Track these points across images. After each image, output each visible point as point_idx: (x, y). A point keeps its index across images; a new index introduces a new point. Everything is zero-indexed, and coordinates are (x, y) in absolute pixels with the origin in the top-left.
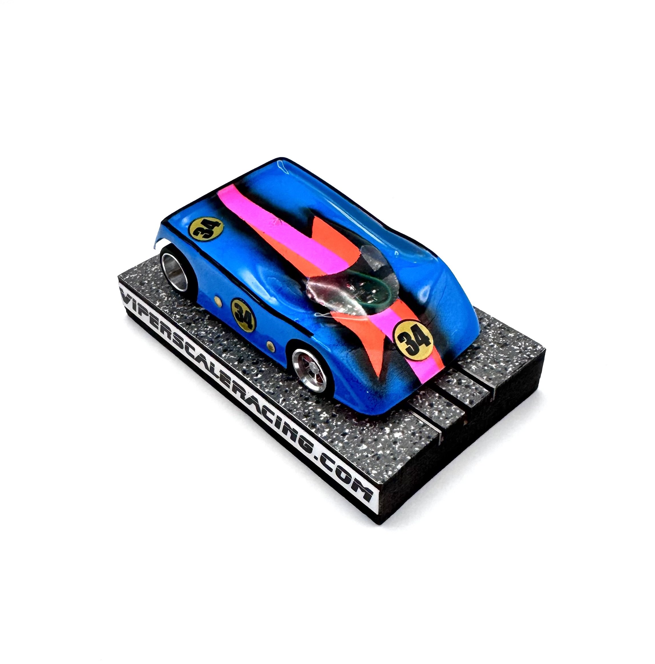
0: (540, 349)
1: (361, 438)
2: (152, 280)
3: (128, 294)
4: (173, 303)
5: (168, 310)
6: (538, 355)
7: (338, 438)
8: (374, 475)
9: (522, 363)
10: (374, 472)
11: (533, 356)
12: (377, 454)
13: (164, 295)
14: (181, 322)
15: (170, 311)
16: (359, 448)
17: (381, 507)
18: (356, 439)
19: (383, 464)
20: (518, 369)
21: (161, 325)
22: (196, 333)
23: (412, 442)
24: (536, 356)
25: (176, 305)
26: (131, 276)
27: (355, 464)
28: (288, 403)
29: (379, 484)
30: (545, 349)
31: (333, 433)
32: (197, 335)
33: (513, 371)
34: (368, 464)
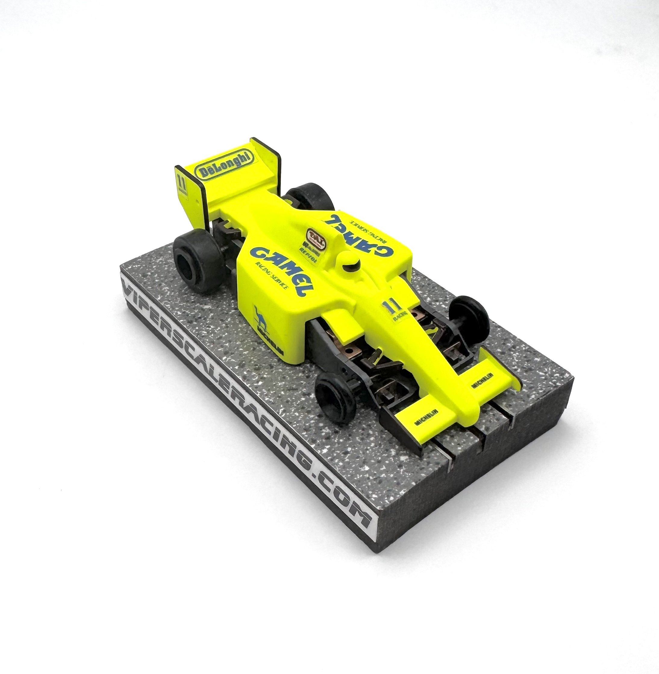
0: (568, 377)
1: (364, 458)
2: (156, 272)
3: (129, 286)
4: (176, 299)
5: (170, 306)
6: (566, 383)
7: (338, 457)
8: (374, 500)
9: (547, 391)
10: (374, 496)
11: (560, 384)
12: (379, 477)
13: (167, 289)
14: (182, 320)
15: (172, 307)
16: (360, 468)
17: (379, 535)
18: (358, 459)
19: (385, 488)
20: (542, 397)
21: (161, 321)
22: (196, 332)
23: (418, 467)
24: (563, 384)
25: (179, 301)
26: (134, 266)
27: (354, 486)
28: (288, 414)
29: (378, 509)
30: (573, 378)
31: (334, 451)
32: (198, 334)
33: (535, 398)
34: (368, 486)
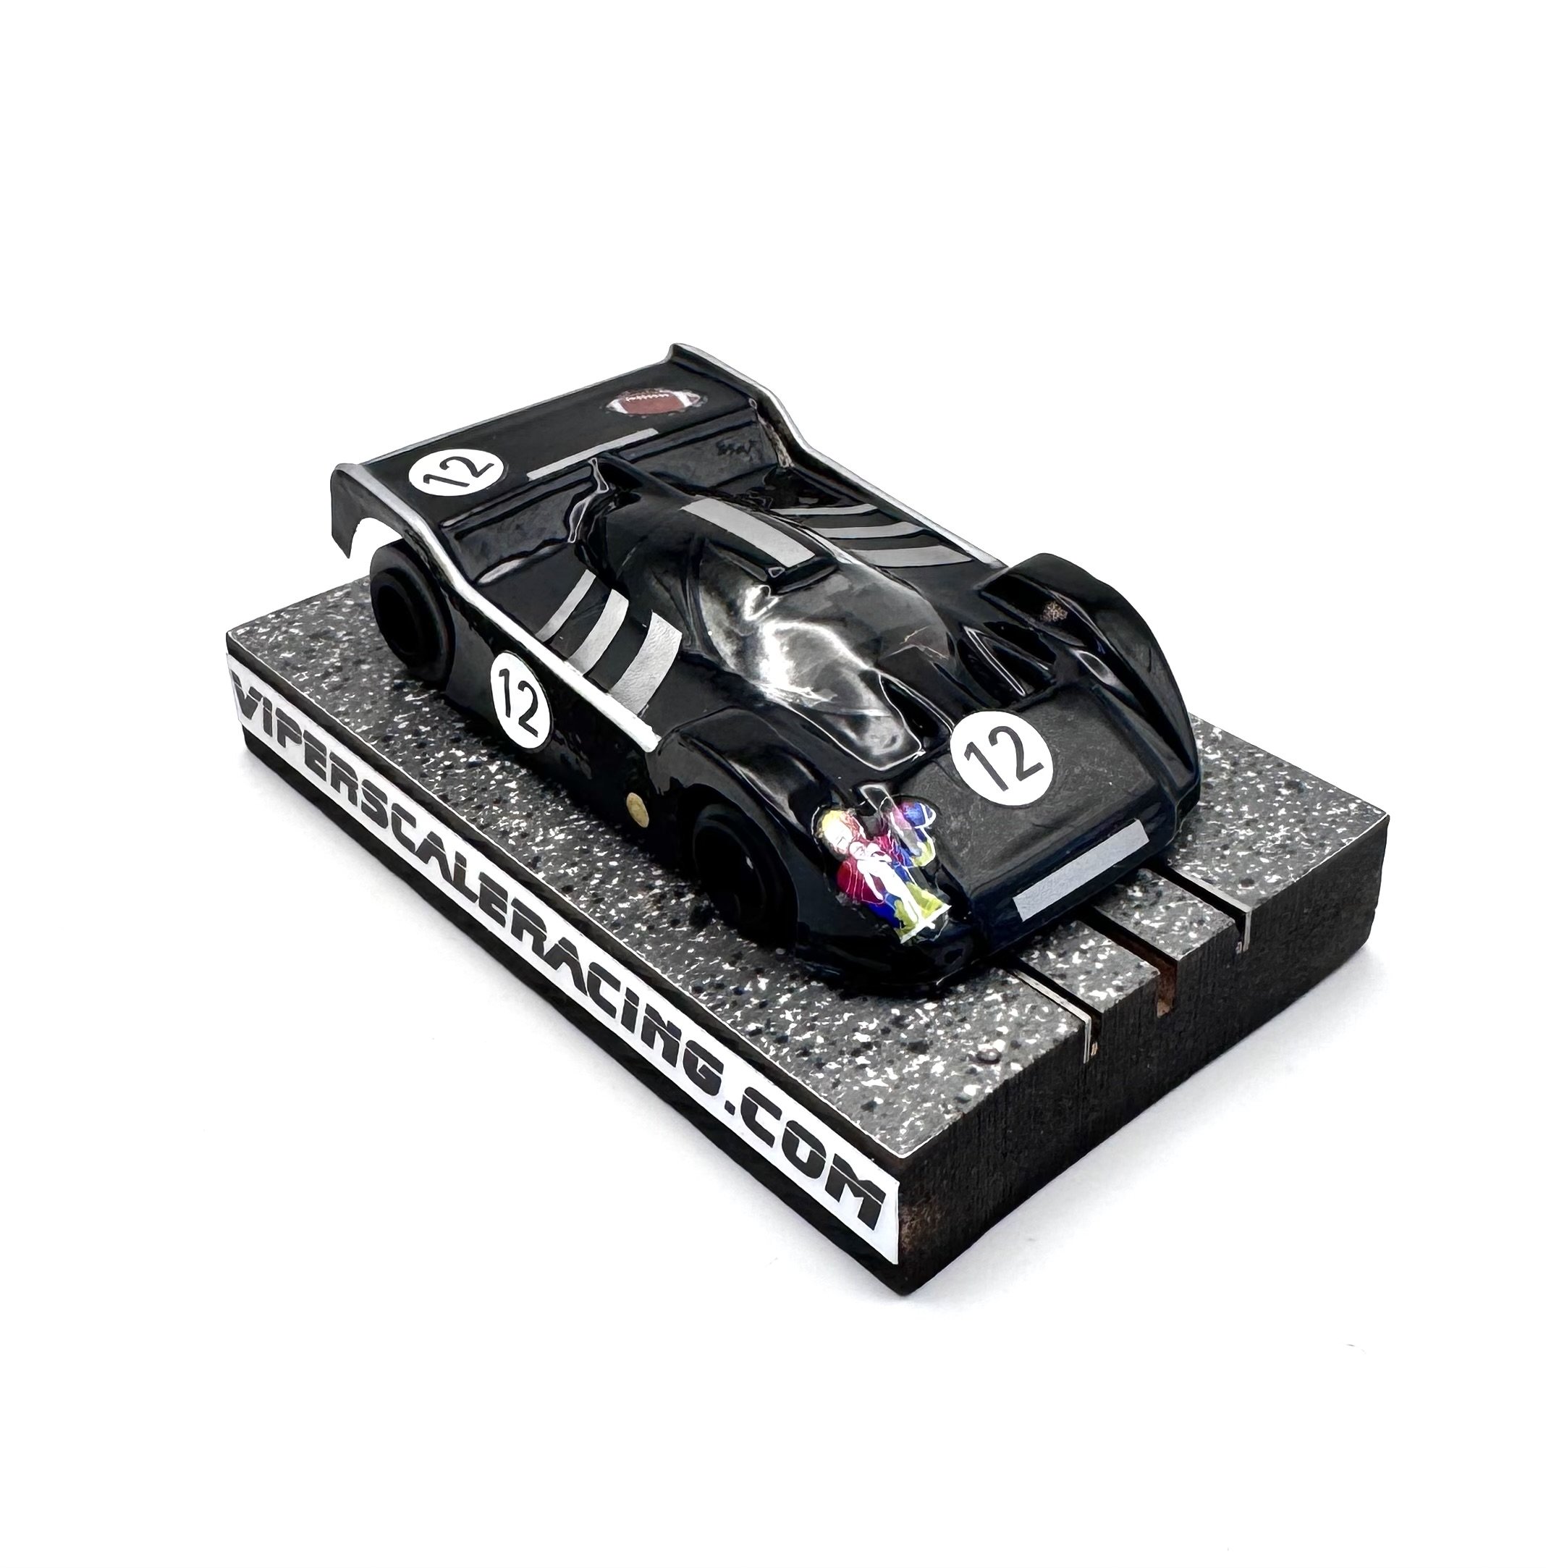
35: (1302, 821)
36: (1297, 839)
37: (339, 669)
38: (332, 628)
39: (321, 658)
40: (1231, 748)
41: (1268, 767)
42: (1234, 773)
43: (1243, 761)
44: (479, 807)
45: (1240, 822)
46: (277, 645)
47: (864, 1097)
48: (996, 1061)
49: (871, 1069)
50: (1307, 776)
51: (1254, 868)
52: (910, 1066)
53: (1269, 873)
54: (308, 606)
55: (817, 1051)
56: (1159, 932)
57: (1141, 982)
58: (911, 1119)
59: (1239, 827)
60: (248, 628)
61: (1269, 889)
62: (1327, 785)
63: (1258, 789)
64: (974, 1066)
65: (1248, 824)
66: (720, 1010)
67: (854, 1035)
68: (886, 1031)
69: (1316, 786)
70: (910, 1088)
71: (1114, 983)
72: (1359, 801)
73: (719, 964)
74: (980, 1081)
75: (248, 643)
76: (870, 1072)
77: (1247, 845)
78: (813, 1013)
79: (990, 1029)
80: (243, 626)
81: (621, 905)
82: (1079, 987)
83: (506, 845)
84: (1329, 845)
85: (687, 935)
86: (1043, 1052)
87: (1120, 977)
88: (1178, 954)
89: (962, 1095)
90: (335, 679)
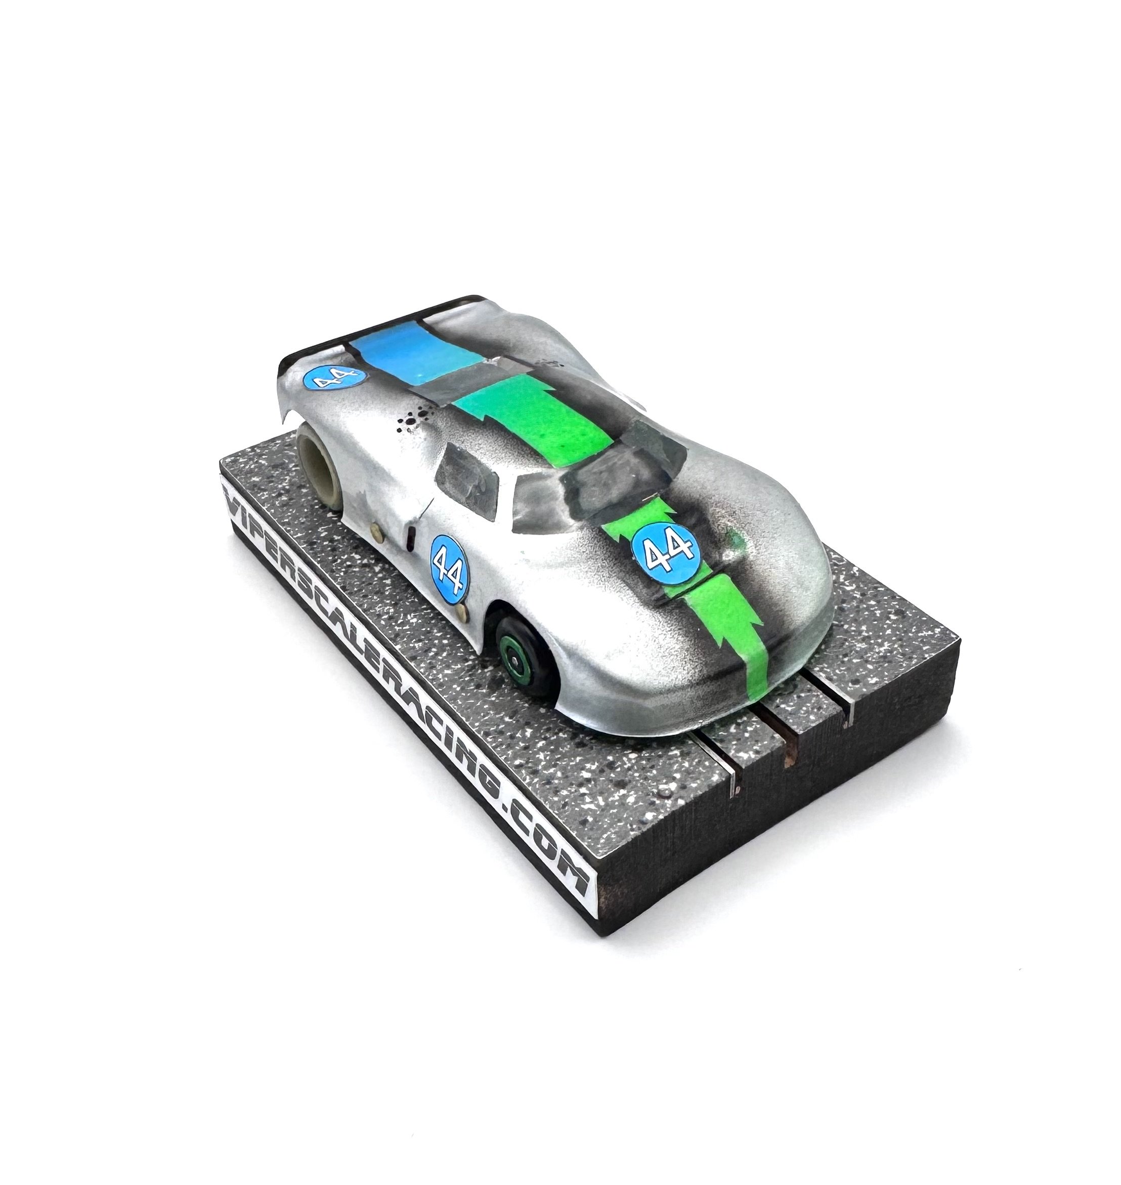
3: (234, 497)
35: (900, 640)
36: (895, 652)
37: (287, 491)
38: (287, 461)
39: (277, 483)
40: (863, 582)
41: (886, 598)
42: (861, 601)
43: (869, 592)
44: (365, 596)
45: (859, 638)
46: (251, 471)
47: (581, 815)
48: (668, 798)
49: (588, 797)
50: (910, 606)
51: (862, 672)
52: (614, 797)
53: (872, 676)
54: (273, 444)
55: (556, 781)
56: (790, 714)
57: (772, 748)
58: (609, 833)
59: (858, 641)
60: (233, 458)
61: (869, 687)
62: (923, 614)
63: (876, 614)
64: (655, 799)
65: (864, 639)
66: (499, 749)
67: (581, 772)
68: (602, 771)
69: (915, 615)
70: (611, 811)
71: (755, 748)
72: (942, 627)
73: (502, 717)
74: (657, 810)
75: (232, 469)
76: (588, 799)
77: (861, 654)
78: (557, 755)
79: (668, 774)
80: (230, 456)
81: (447, 672)
82: (730, 749)
83: (378, 623)
84: (916, 658)
85: (485, 695)
86: (701, 793)
87: (760, 745)
88: (800, 730)
89: (644, 819)
90: (284, 498)
